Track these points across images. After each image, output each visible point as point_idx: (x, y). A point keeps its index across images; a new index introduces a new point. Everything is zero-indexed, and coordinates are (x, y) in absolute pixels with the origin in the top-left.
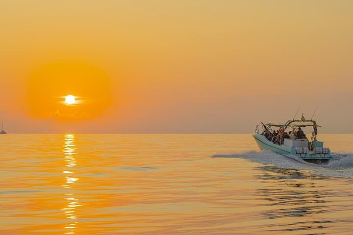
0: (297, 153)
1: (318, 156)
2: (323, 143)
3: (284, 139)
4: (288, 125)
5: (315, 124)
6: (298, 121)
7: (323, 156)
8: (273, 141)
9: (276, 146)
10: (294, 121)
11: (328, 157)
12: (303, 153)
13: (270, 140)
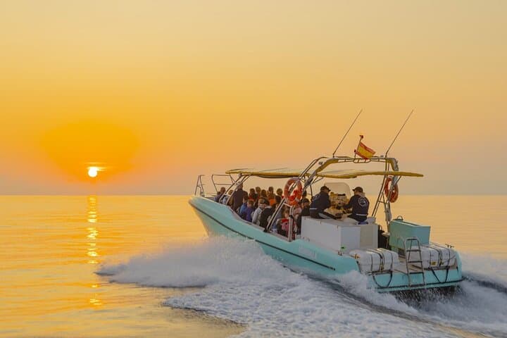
1: (429, 278)
2: (430, 228)
4: (316, 173)
5: (395, 167)
6: (346, 159)
7: (441, 275)
9: (274, 239)
10: (335, 161)
11: (457, 277)
12: (381, 271)
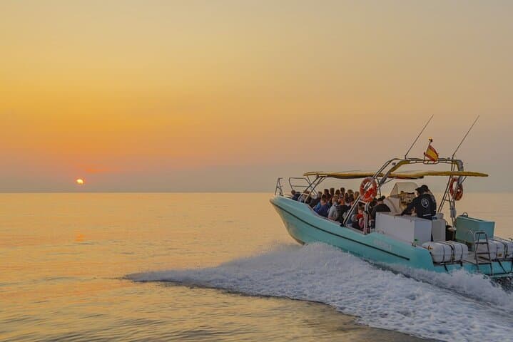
0: (435, 263)
2: (494, 223)
3: (377, 213)
4: (389, 173)
6: (417, 160)
8: (339, 219)
10: (406, 162)
12: (452, 261)
13: (323, 213)
